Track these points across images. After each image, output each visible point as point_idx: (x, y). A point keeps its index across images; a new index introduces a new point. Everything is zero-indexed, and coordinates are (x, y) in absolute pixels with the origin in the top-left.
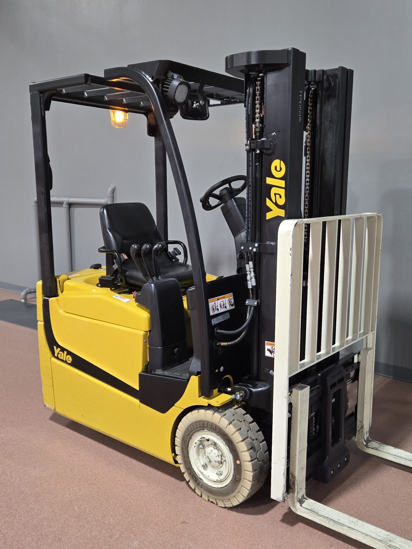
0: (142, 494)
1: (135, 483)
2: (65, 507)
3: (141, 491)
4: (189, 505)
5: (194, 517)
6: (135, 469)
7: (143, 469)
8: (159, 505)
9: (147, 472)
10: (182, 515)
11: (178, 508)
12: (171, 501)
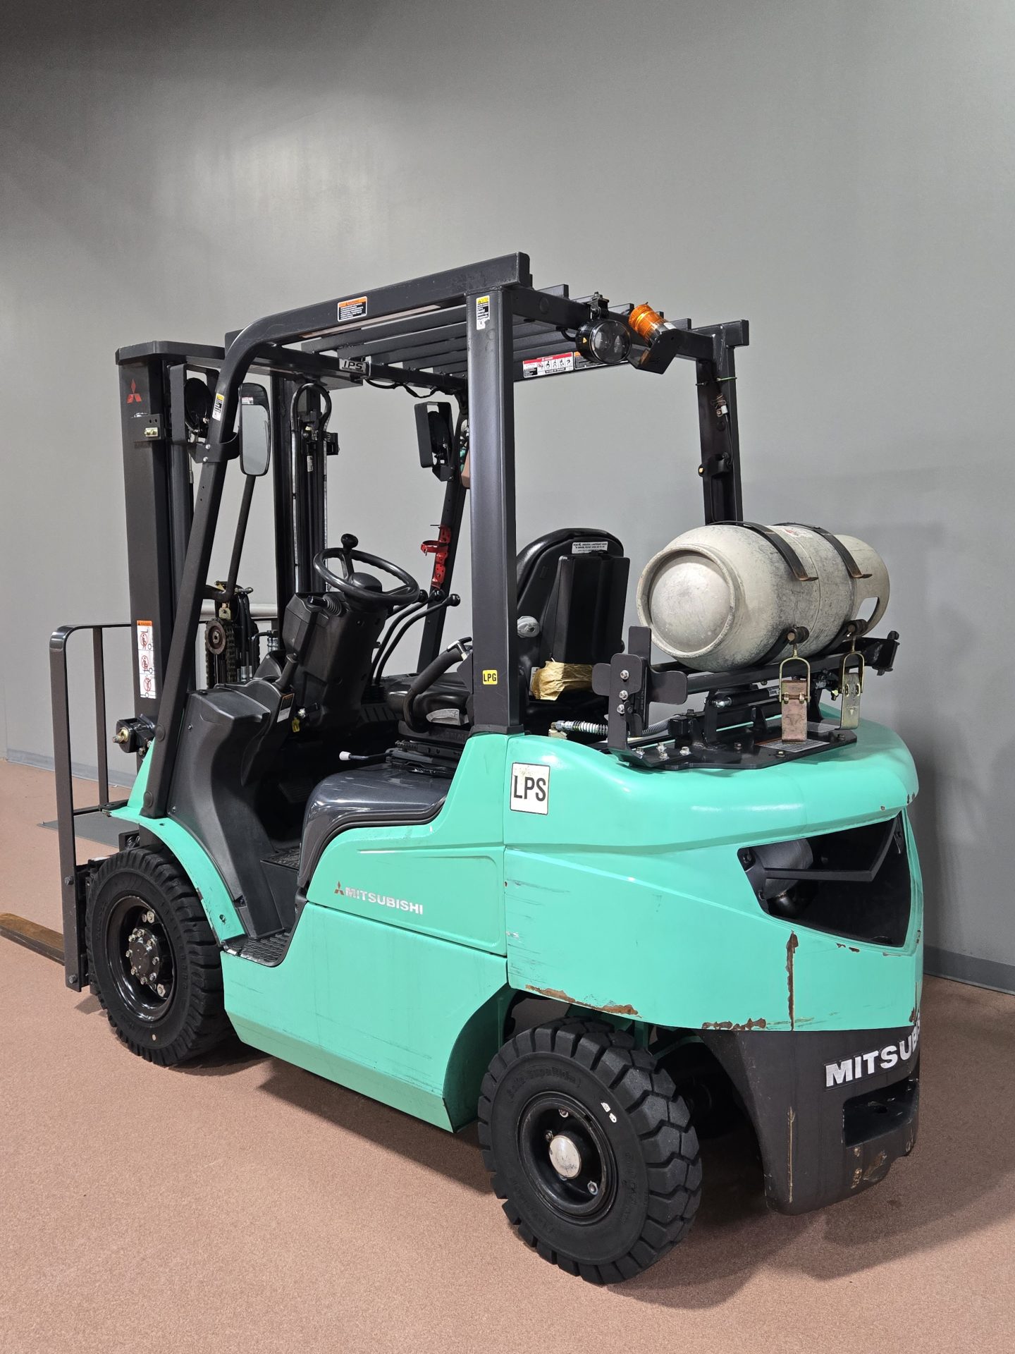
2: (162, 1175)
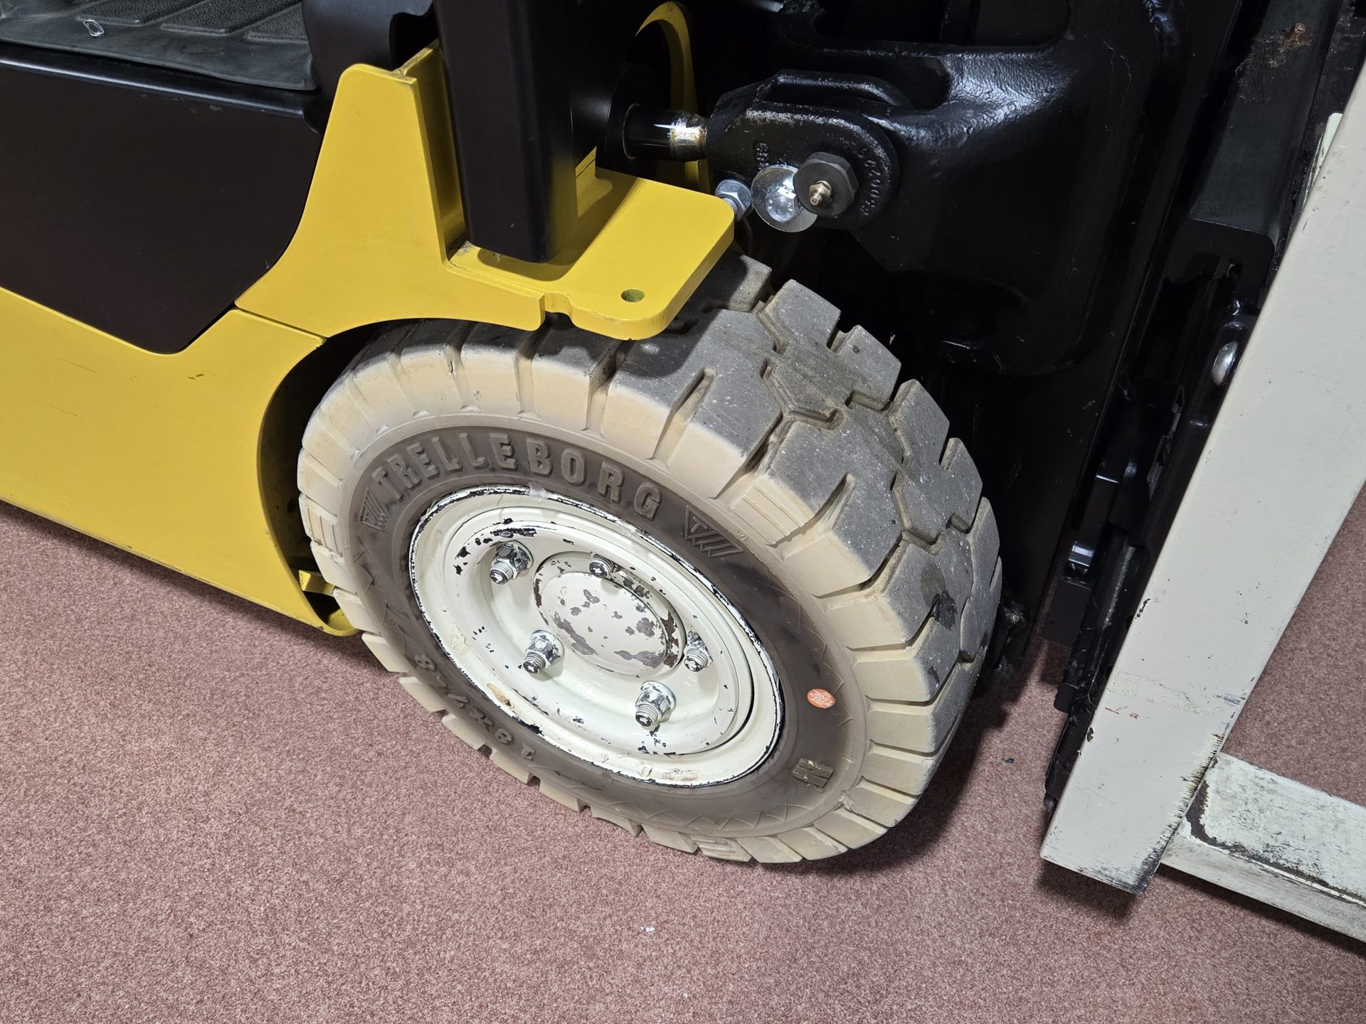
0: (149, 831)
1: (94, 741)
3: (139, 809)
4: (468, 874)
5: (524, 972)
6: (79, 620)
7: (128, 611)
8: (273, 908)
9: (161, 633)
10: (443, 973)
11: (406, 908)
12: (348, 860)
